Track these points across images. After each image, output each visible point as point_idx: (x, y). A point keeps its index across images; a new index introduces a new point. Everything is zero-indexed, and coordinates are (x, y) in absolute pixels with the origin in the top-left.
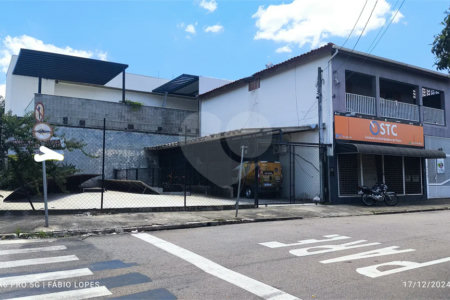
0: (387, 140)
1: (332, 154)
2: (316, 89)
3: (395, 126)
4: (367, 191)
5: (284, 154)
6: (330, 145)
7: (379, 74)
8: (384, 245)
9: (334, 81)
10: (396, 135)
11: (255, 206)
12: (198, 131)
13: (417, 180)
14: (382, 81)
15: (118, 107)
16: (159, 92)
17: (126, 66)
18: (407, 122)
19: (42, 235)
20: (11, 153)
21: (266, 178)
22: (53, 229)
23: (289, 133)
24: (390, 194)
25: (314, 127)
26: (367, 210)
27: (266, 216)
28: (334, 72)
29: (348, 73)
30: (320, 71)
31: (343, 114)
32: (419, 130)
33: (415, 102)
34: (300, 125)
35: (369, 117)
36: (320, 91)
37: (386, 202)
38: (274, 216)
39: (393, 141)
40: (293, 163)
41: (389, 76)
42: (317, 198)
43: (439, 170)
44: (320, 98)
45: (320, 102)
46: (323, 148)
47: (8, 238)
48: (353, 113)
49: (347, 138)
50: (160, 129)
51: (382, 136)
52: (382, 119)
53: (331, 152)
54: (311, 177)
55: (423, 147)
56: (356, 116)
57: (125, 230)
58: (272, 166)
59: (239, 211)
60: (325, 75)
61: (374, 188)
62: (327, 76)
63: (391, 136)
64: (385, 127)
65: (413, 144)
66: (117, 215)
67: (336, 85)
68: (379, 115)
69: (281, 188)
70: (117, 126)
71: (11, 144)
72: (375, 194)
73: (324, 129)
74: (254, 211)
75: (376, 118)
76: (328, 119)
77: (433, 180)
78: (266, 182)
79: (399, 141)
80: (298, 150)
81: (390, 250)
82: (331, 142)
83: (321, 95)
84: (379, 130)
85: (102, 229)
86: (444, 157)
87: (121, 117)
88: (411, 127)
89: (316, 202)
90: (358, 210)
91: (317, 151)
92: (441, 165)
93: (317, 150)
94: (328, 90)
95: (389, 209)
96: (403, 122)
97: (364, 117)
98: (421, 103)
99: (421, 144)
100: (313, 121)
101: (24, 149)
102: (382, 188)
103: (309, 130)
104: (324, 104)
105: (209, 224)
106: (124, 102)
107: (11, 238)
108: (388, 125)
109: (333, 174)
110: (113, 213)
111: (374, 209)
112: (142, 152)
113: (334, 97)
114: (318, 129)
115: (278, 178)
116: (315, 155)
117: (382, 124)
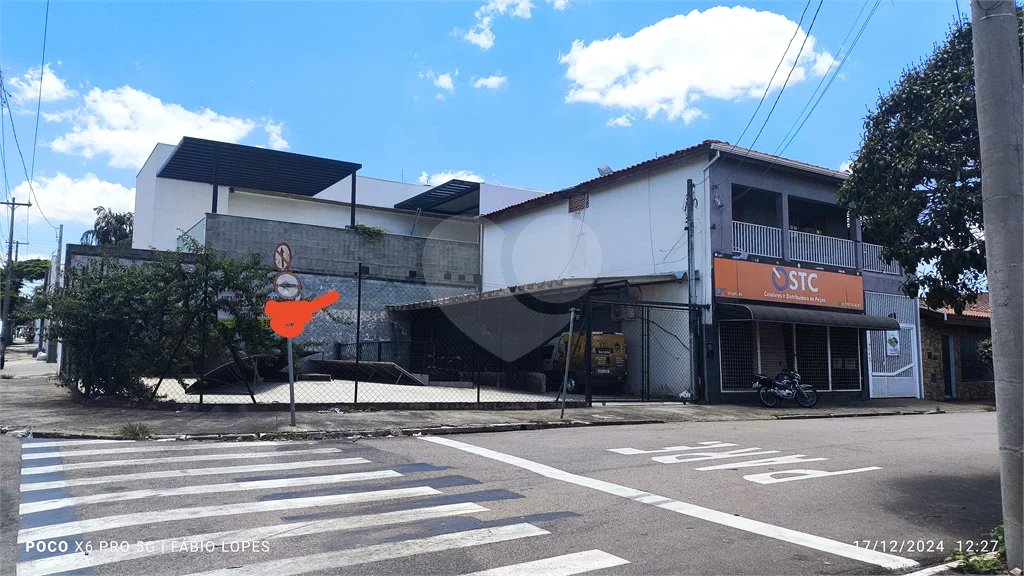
0: (802, 299)
1: (710, 322)
2: (684, 215)
3: (814, 275)
4: (767, 383)
5: (632, 320)
6: (707, 307)
7: (787, 190)
8: (784, 453)
9: (713, 202)
10: (816, 290)
11: (587, 404)
12: (478, 279)
13: (852, 367)
14: (792, 200)
15: (343, 236)
16: (407, 208)
17: (359, 166)
18: (835, 269)
19: (291, 436)
20: (223, 316)
21: (601, 359)
22: (305, 429)
23: (638, 285)
24: (805, 389)
25: (680, 276)
26: (765, 413)
27: (606, 418)
28: (714, 188)
29: (736, 190)
30: (691, 185)
31: (729, 256)
32: (855, 283)
33: (849, 234)
34: (658, 273)
35: (772, 261)
36: (690, 218)
37: (798, 402)
38: (619, 419)
39: (812, 300)
40: (646, 336)
41: (804, 192)
42: (685, 394)
43: (890, 350)
44: (690, 229)
45: (690, 236)
46: (696, 311)
47: (245, 439)
48: (745, 255)
49: (734, 294)
50: (413, 274)
51: (793, 292)
52: (793, 264)
53: (708, 318)
54: (676, 359)
55: (863, 312)
56: (750, 258)
57: (405, 433)
58: (610, 340)
59: (566, 411)
60: (698, 193)
61: (779, 377)
62: (702, 194)
63: (808, 293)
64: (798, 278)
65: (844, 305)
66: (380, 413)
67: (716, 208)
68: (789, 258)
69: (625, 377)
70: (340, 268)
71: (225, 302)
72: (780, 388)
73: (697, 279)
74: (586, 411)
75: (783, 262)
76: (703, 263)
77: (879, 367)
78: (601, 367)
79: (821, 301)
80: (655, 314)
81: (793, 459)
82: (709, 301)
83: (692, 225)
84: (788, 282)
85: (372, 430)
86: (896, 327)
87: (349, 253)
88: (841, 276)
89: (684, 400)
90: (751, 412)
91: (685, 316)
92: (894, 342)
93: (686, 314)
94: (703, 217)
95: (802, 412)
96: (828, 269)
97: (763, 260)
98: (859, 238)
99: (859, 306)
100: (679, 267)
101: (245, 310)
102: (791, 378)
103: (671, 280)
104: (697, 239)
105: (523, 428)
106: (353, 228)
107: (251, 439)
108: (803, 274)
109: (712, 354)
110: (372, 410)
111: (777, 412)
112: (383, 314)
113: (713, 227)
114: (687, 279)
115: (619, 360)
116: (682, 322)
117: (792, 273)
